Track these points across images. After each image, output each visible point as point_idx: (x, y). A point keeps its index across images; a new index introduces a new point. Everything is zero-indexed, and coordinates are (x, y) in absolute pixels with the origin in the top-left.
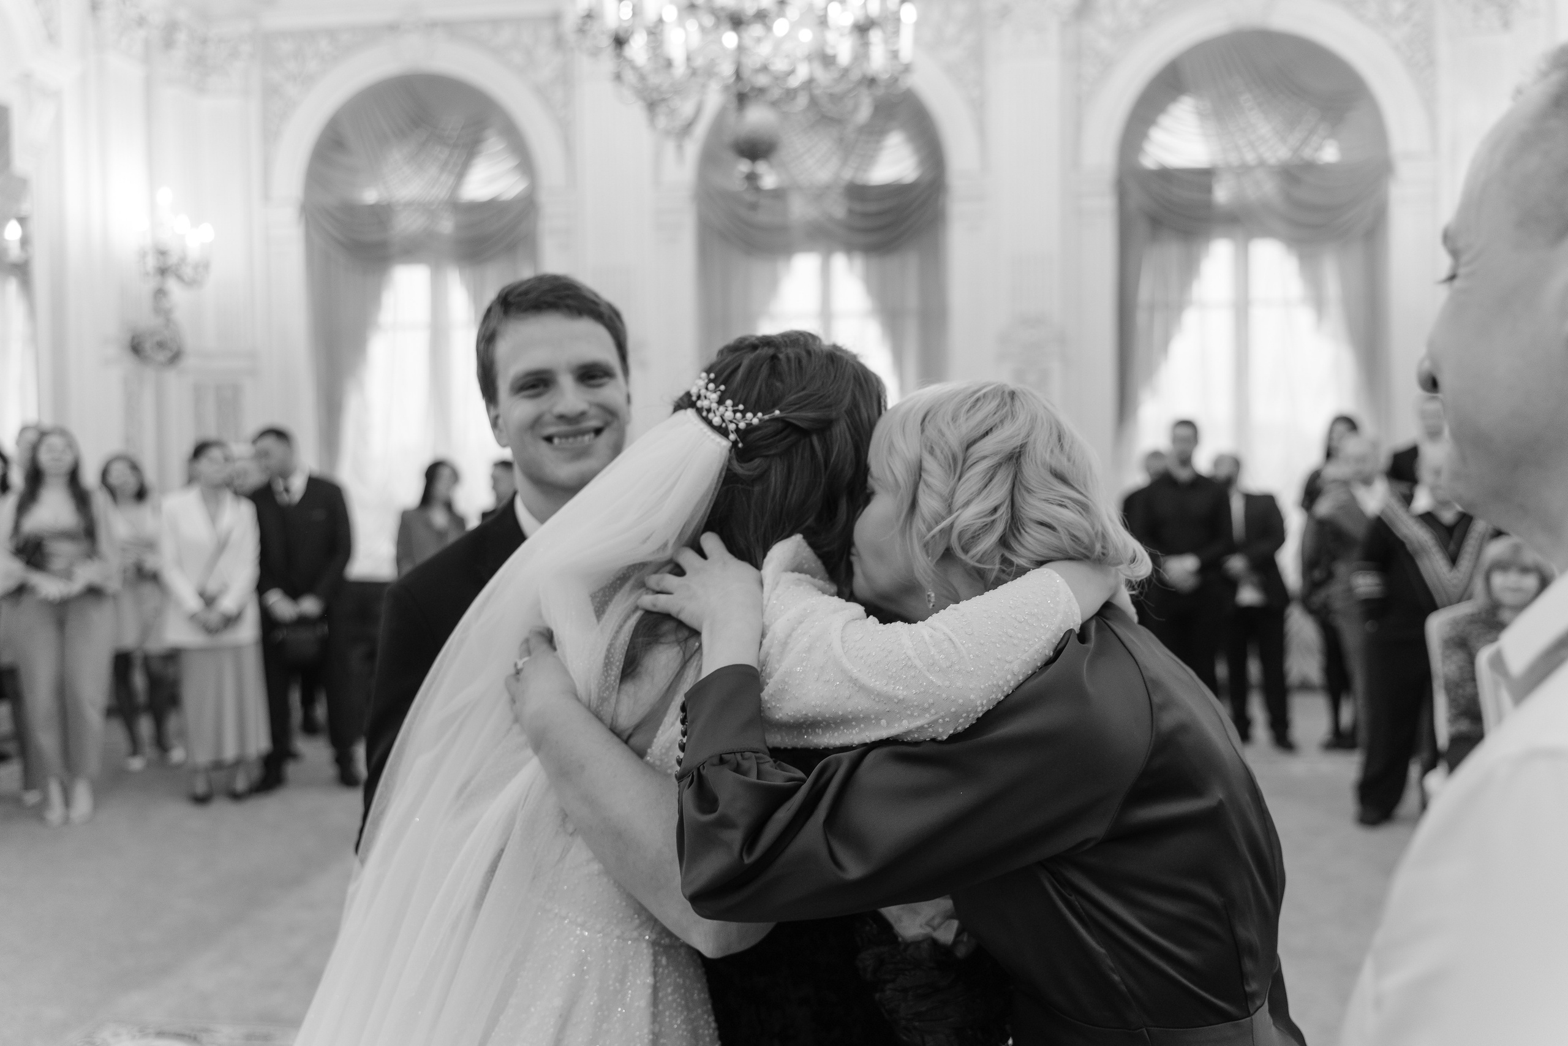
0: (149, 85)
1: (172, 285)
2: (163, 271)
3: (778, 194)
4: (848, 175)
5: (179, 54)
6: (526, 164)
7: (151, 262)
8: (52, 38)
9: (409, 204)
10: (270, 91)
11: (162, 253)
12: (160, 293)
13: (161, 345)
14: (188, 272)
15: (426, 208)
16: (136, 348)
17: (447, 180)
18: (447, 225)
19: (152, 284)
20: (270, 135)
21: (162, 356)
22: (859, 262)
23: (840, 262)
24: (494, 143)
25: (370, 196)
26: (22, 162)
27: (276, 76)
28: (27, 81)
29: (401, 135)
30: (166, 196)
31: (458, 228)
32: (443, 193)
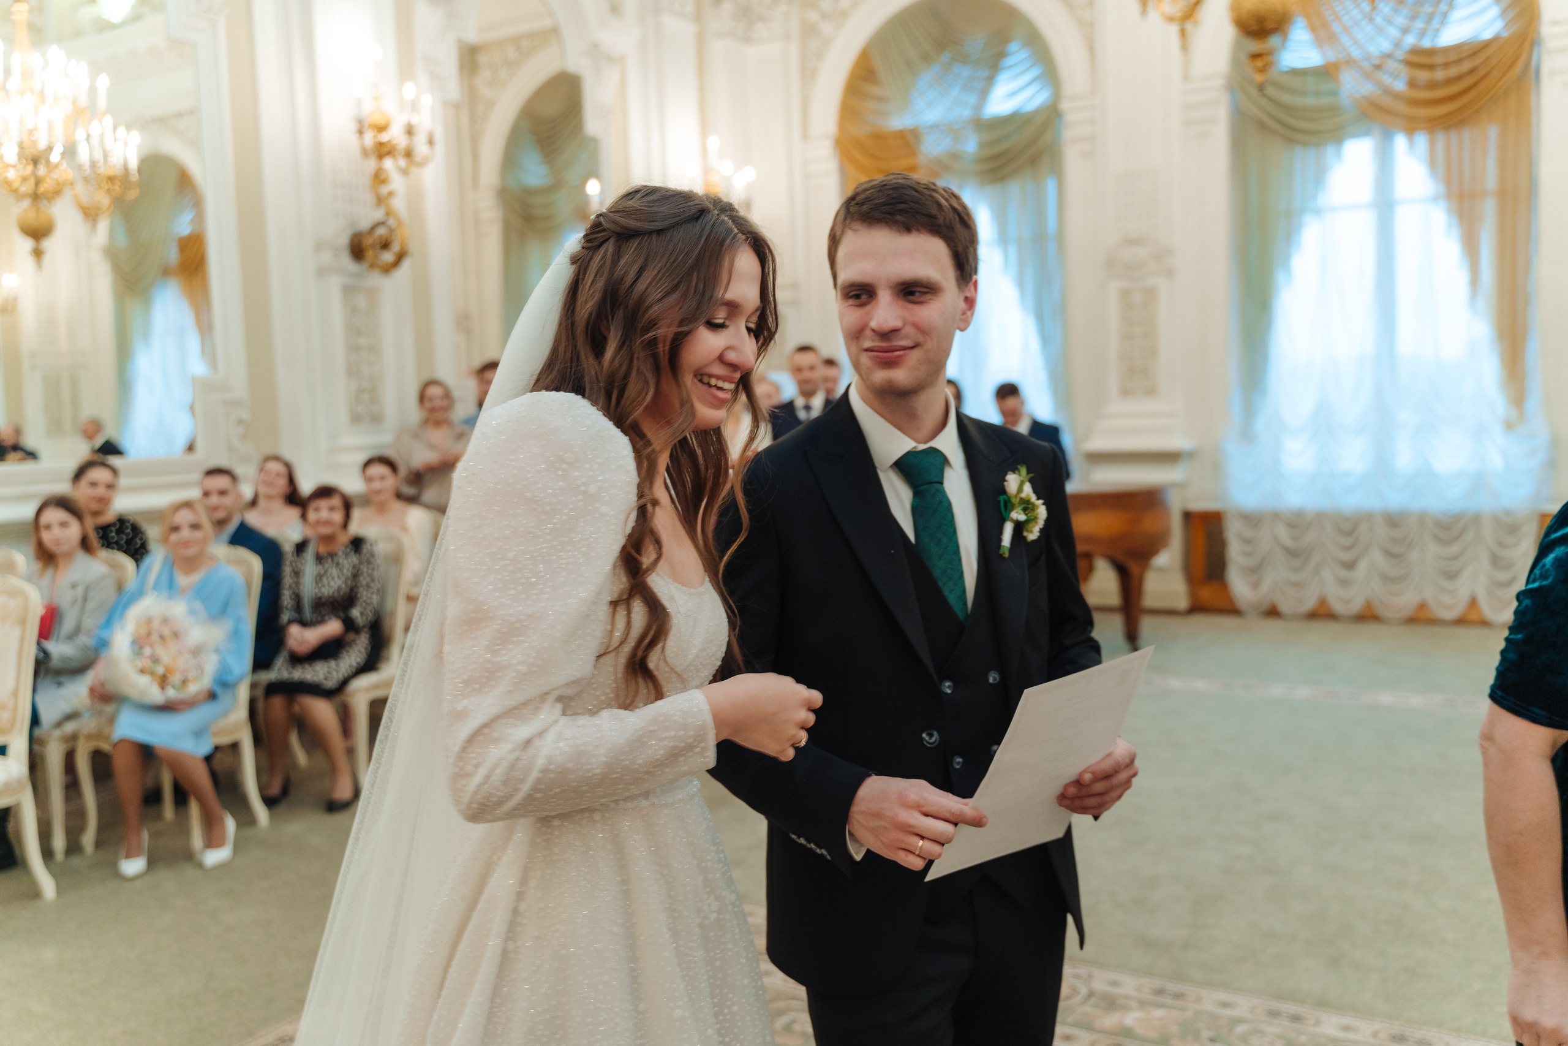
0: (701, 41)
3: (1327, 72)
4: (1410, 40)
5: (727, 8)
6: (1049, 73)
8: (615, 9)
9: (934, 127)
10: (809, 31)
15: (952, 130)
17: (972, 99)
18: (971, 145)
20: (808, 75)
22: (1422, 140)
23: (1400, 141)
24: (1018, 54)
25: (898, 122)
26: (593, 124)
27: (813, 16)
28: (595, 49)
29: (927, 59)
30: (714, 143)
31: (982, 146)
32: (966, 113)
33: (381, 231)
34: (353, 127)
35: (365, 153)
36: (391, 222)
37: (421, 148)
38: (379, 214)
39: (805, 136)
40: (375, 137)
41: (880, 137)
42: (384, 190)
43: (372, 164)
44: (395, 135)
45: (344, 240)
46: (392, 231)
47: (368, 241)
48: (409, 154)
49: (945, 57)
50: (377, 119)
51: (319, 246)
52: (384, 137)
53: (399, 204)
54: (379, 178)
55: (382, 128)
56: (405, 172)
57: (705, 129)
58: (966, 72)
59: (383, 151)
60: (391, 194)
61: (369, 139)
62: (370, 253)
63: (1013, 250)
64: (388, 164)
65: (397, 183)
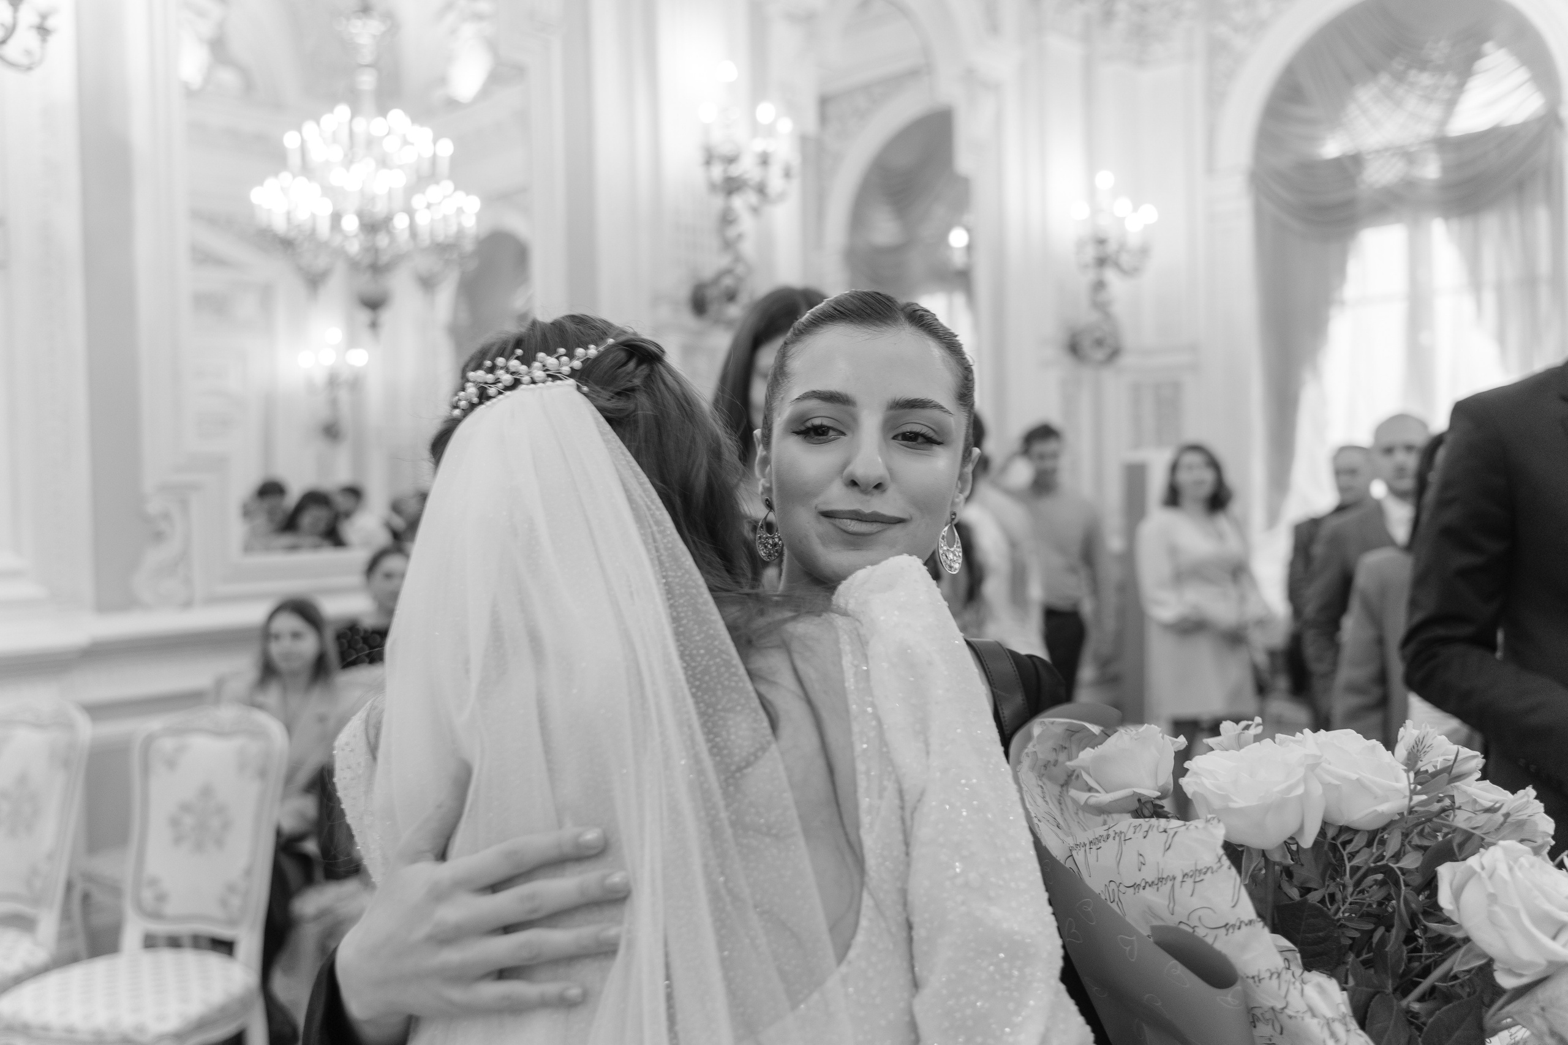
0: (1088, 66)
1: (1111, 275)
2: (1102, 262)
5: (1119, 26)
6: (1544, 73)
7: (1090, 253)
8: (994, 28)
9: (1382, 150)
10: (1217, 48)
11: (1101, 242)
12: (1100, 286)
13: (1099, 343)
14: (1125, 260)
15: (1404, 152)
16: (1074, 348)
17: (1434, 112)
18: (1431, 170)
19: (1088, 277)
20: (1215, 98)
21: (1099, 355)
24: (1496, 57)
25: (1332, 148)
26: (965, 161)
27: (1222, 30)
28: (970, 76)
29: (1373, 70)
30: (1105, 179)
31: (1445, 169)
32: (1427, 130)
33: (728, 281)
34: (698, 157)
35: (713, 187)
36: (740, 269)
37: (776, 183)
38: (724, 261)
39: (1210, 169)
40: (725, 171)
41: (1311, 168)
42: (732, 232)
43: (718, 202)
44: (747, 167)
45: (684, 293)
46: (740, 280)
47: (712, 293)
48: (761, 190)
49: (1397, 65)
50: (726, 149)
51: (656, 300)
52: (735, 171)
53: (748, 248)
54: (727, 219)
55: (731, 160)
56: (755, 210)
57: (1092, 165)
58: (1425, 79)
59: (732, 186)
60: (740, 236)
61: (717, 172)
62: (713, 309)
63: (1489, 298)
64: (740, 203)
65: (746, 224)
